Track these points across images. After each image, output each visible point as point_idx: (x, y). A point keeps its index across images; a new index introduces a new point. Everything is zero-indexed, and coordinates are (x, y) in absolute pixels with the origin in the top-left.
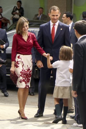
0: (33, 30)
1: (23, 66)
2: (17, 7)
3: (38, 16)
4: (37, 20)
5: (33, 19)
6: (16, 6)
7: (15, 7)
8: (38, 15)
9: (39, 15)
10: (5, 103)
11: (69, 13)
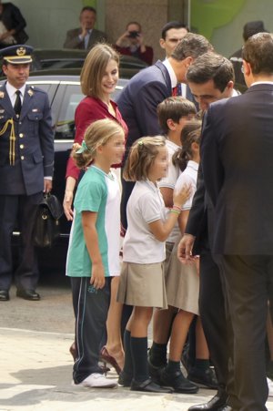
0: (57, 82)
3: (81, 37)
4: (77, 50)
5: (65, 46)
9: (84, 32)
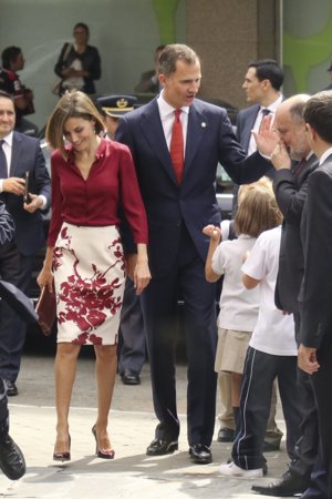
1: (75, 266)
2: (76, 48)
3: (153, 79)
6: (72, 41)
7: (66, 45)
8: (152, 73)
10: (40, 405)
11: (269, 63)
